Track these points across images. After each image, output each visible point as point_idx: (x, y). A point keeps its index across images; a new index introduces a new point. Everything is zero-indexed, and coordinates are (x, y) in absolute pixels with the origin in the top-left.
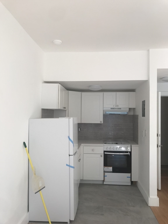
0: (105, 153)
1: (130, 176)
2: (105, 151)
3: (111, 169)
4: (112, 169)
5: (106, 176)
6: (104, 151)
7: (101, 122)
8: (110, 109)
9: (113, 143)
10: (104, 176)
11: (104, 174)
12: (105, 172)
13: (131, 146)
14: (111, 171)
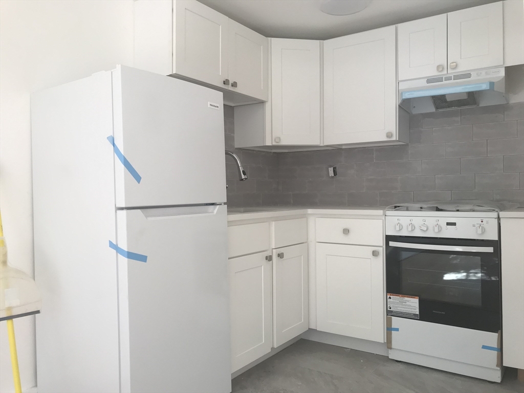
0: (392, 244)
1: (495, 344)
2: (389, 238)
3: (412, 304)
4: (417, 305)
5: (397, 330)
6: (387, 236)
7: (389, 135)
8: (423, 83)
9: (424, 206)
10: (389, 329)
11: (389, 323)
12: (390, 313)
13: (499, 218)
14: (415, 315)
